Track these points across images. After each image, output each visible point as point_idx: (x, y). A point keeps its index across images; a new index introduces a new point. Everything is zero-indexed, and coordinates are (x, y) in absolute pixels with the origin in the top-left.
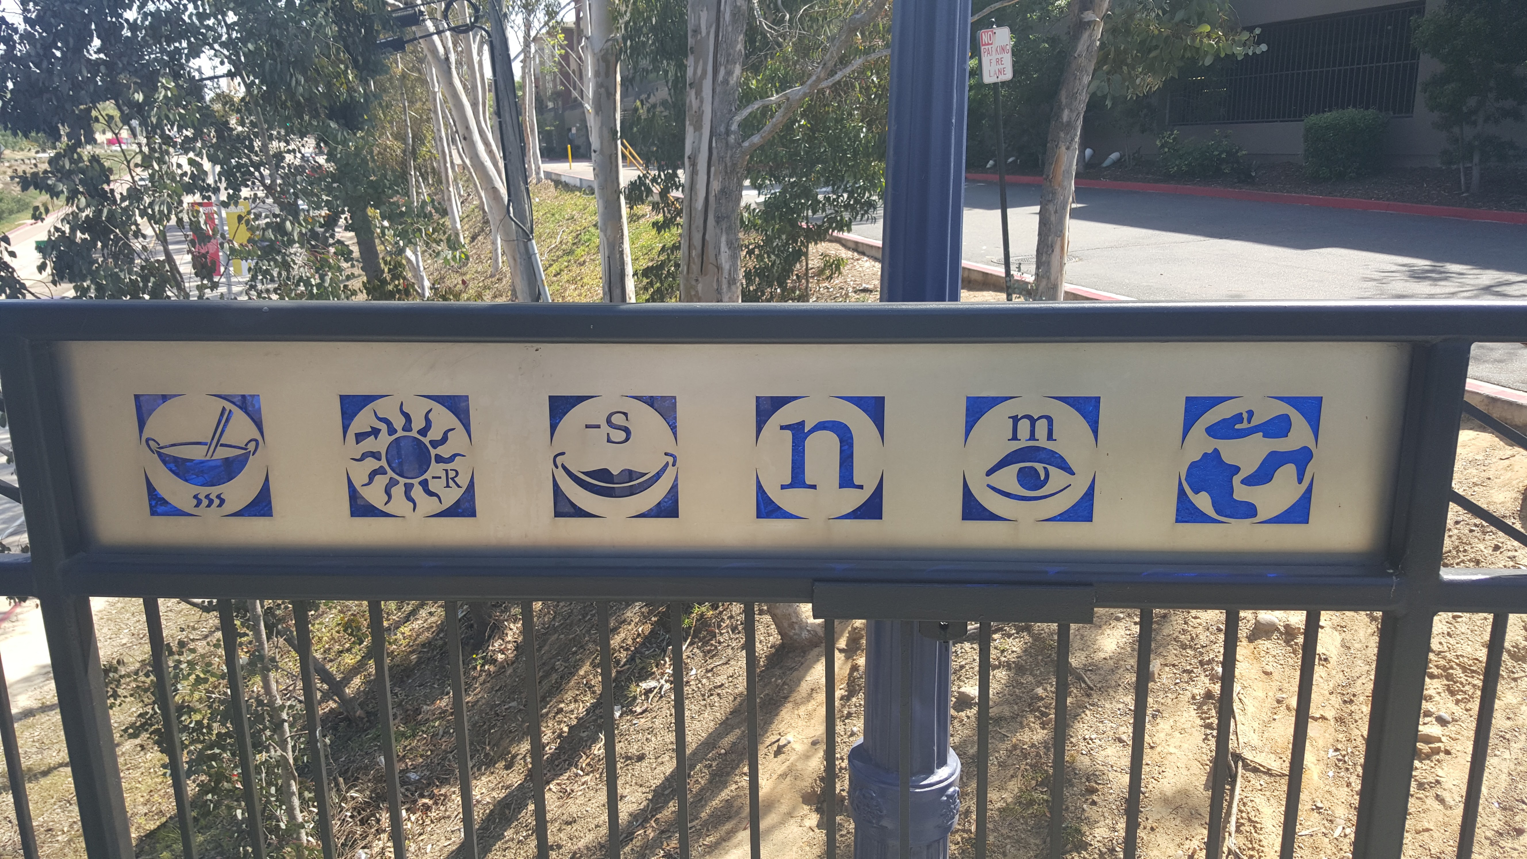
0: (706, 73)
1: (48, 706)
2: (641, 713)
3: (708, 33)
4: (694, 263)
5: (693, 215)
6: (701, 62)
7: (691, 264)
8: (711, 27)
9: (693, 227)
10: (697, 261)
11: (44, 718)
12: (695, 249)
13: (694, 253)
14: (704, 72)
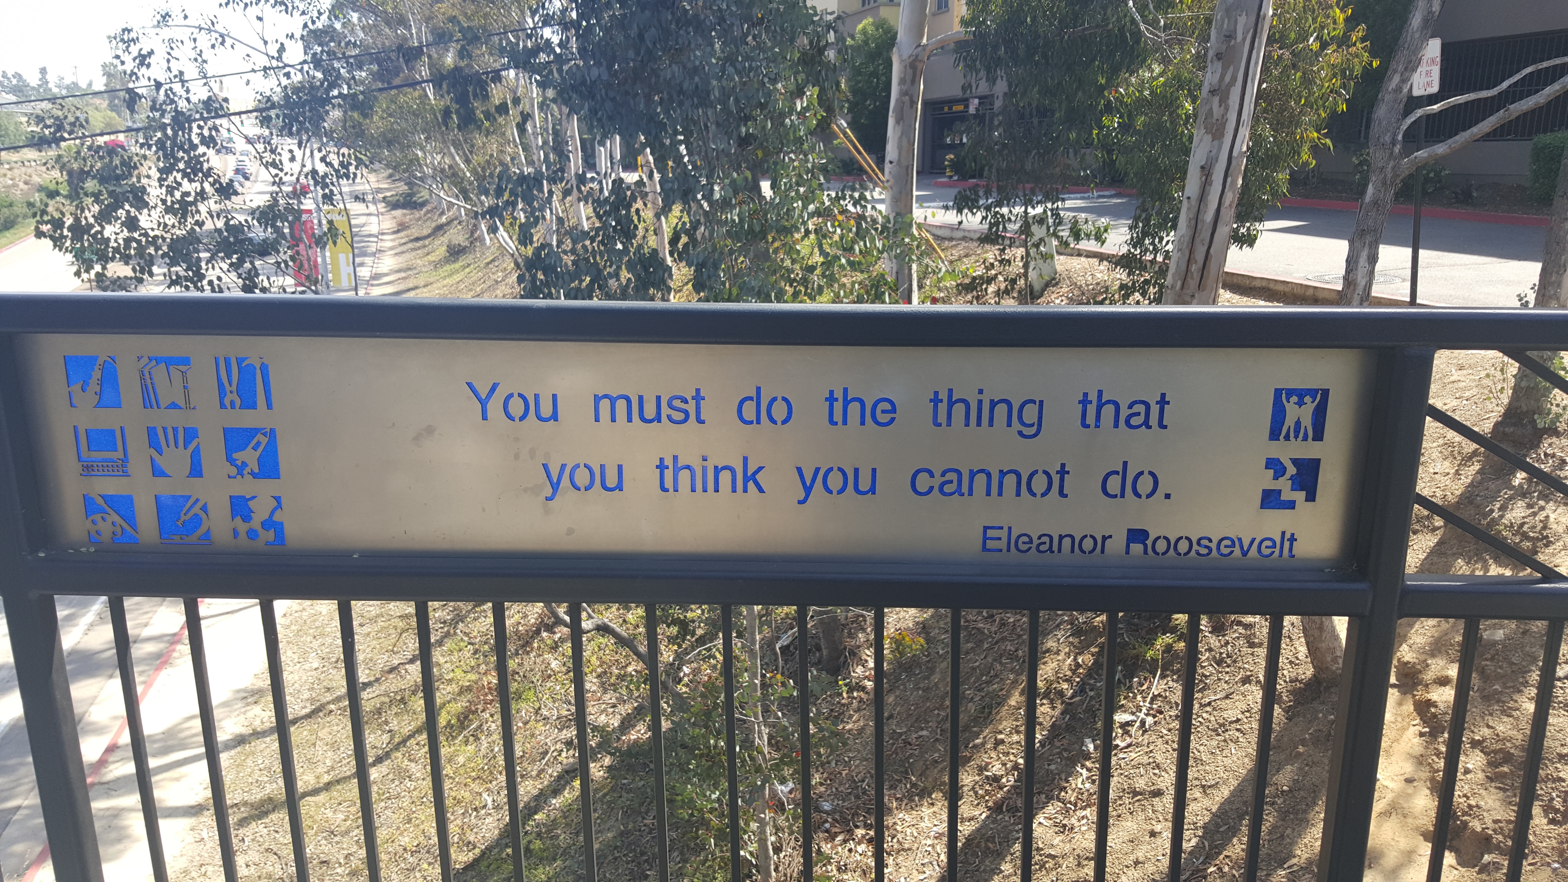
0: (1236, 81)
1: (258, 733)
2: (1126, 747)
3: (1244, 39)
4: (1192, 278)
5: (1199, 227)
6: (1231, 68)
7: (1189, 279)
8: (1248, 32)
9: (1197, 240)
10: (1197, 276)
11: (259, 745)
12: (1196, 262)
13: (1194, 268)
14: (1234, 79)
